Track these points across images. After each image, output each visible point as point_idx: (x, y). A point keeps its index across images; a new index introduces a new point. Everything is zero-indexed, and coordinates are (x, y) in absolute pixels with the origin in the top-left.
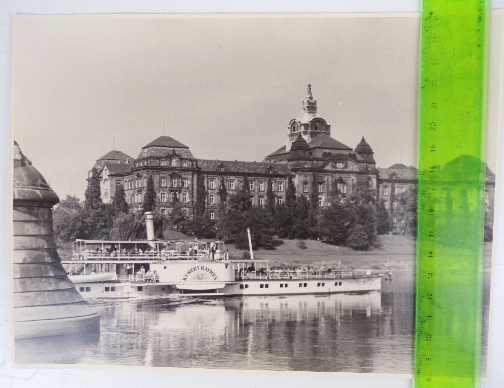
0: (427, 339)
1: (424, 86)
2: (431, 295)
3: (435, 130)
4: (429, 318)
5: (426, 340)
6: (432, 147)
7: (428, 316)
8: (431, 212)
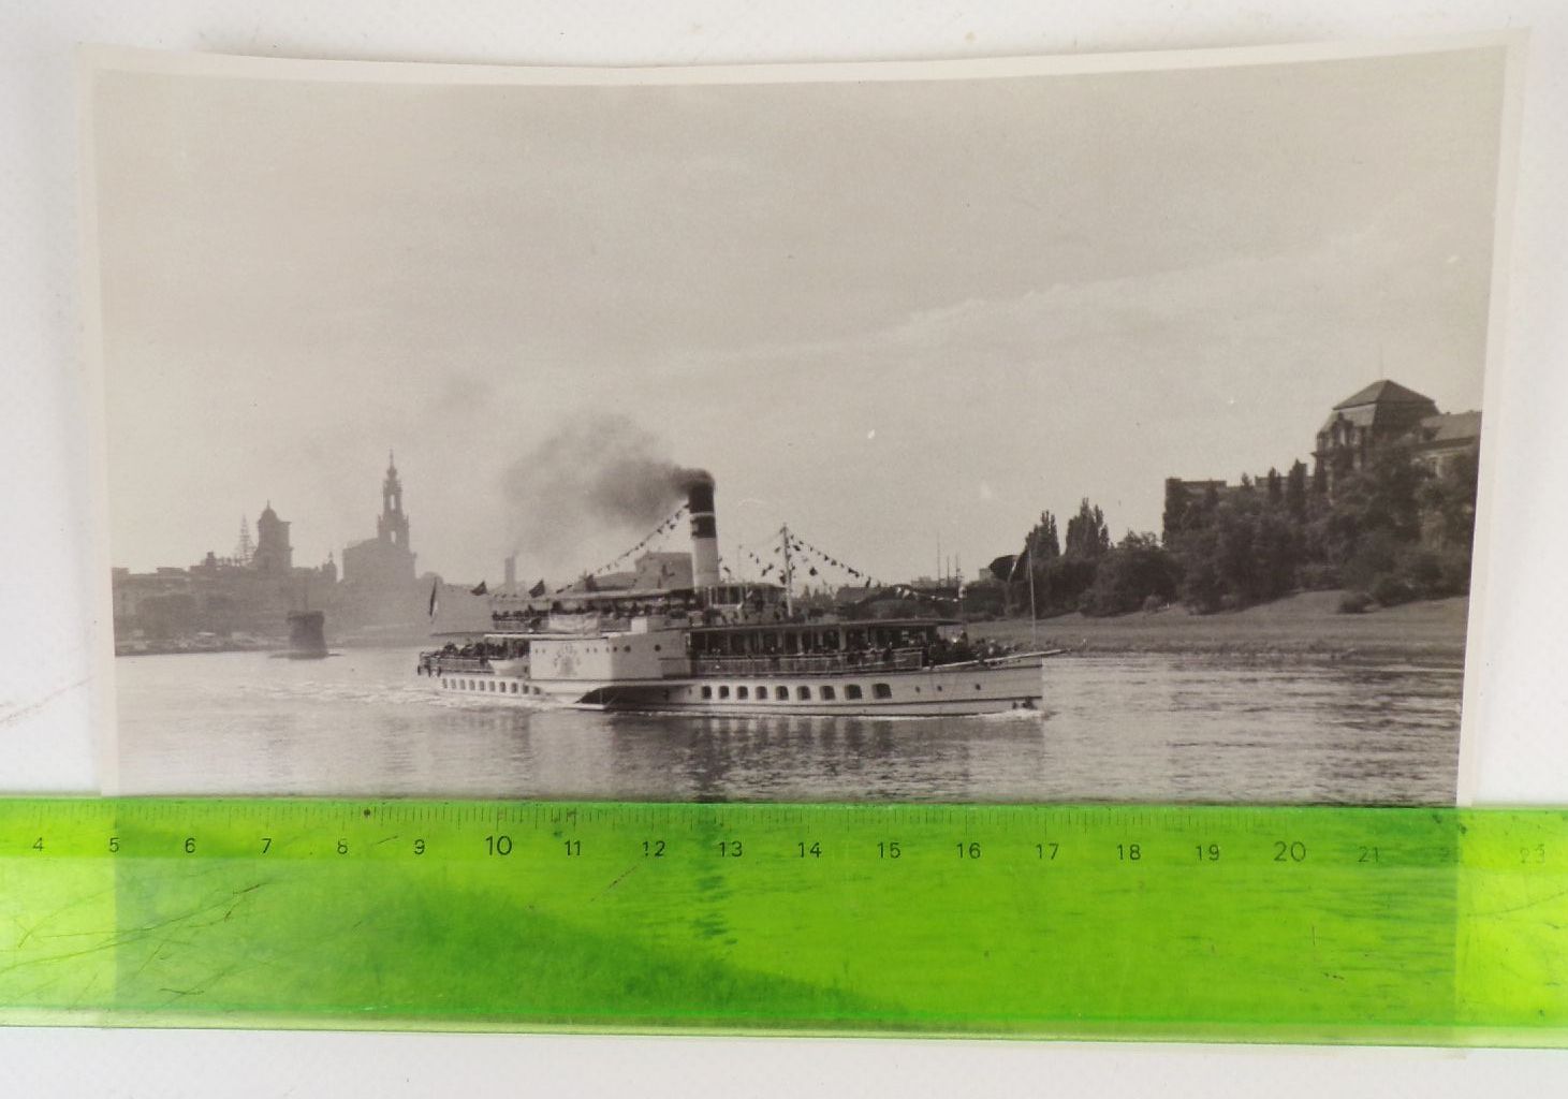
0: (495, 841)
1: (1439, 822)
2: (658, 854)
3: (1277, 859)
4: (574, 849)
5: (491, 838)
6: (1214, 849)
7: (578, 843)
8: (971, 850)
